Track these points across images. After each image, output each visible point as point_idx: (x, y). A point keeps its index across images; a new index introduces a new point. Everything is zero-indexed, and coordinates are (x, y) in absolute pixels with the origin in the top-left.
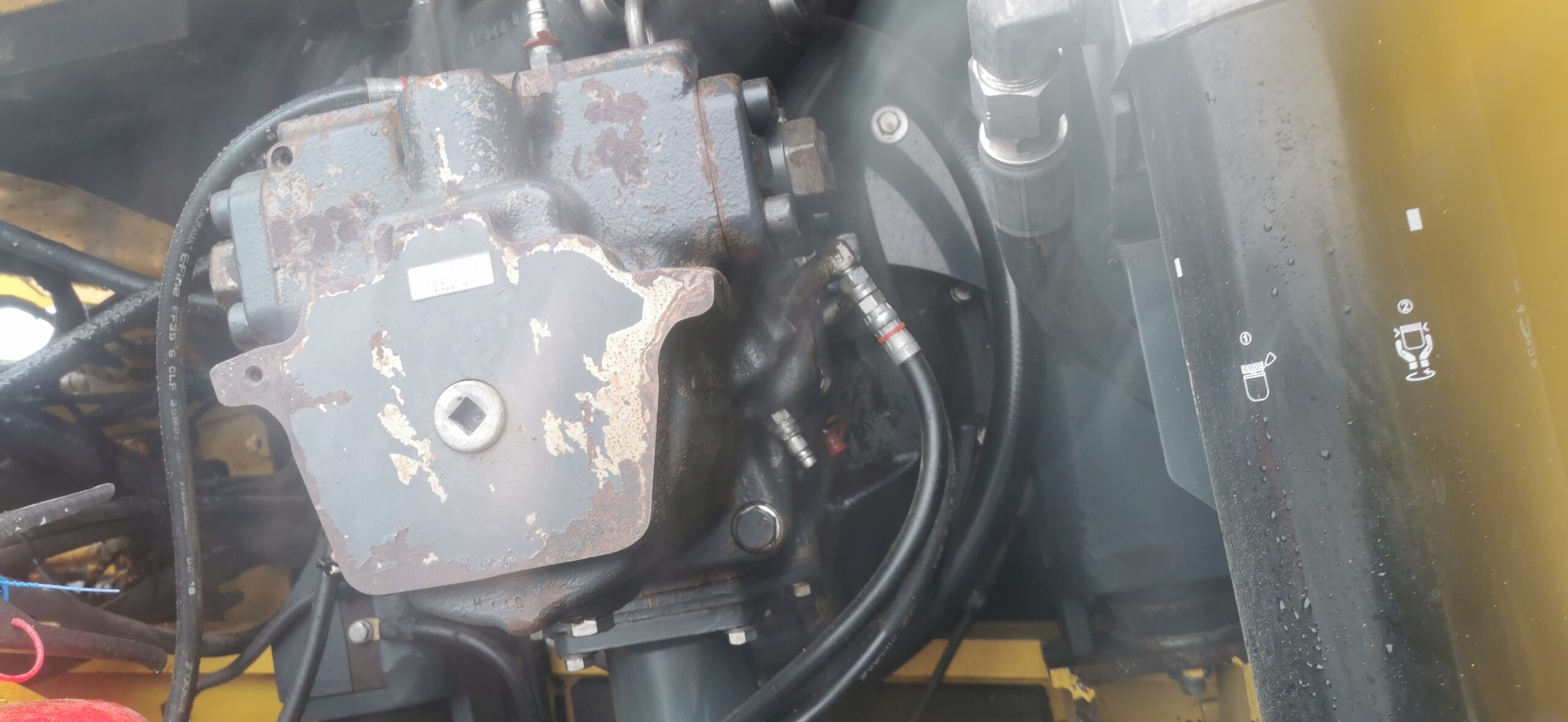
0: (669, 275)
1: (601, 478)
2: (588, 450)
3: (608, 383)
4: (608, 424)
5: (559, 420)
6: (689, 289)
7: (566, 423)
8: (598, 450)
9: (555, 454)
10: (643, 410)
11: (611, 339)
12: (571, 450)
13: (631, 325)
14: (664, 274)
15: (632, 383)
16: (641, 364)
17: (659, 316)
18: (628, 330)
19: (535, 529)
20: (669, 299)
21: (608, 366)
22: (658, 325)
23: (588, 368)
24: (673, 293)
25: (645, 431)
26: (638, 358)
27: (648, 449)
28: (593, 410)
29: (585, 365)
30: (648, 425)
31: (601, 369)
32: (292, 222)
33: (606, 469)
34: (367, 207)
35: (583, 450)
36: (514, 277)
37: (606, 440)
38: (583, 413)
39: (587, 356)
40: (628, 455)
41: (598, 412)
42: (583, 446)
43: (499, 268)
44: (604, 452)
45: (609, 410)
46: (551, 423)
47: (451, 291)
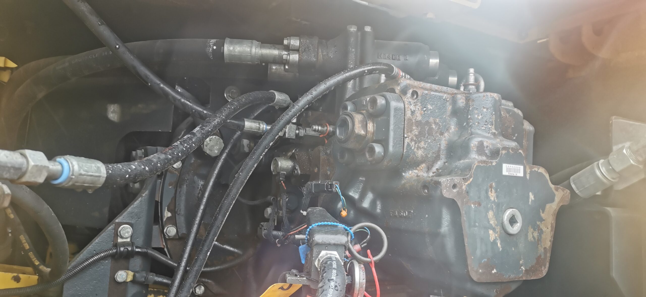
1: (539, 252)
3: (544, 220)
4: (543, 234)
5: (532, 229)
6: (565, 196)
7: (534, 231)
9: (530, 241)
10: (551, 231)
11: (547, 206)
12: (533, 240)
14: (561, 188)
15: (550, 222)
16: (552, 217)
17: (558, 202)
18: (551, 204)
19: (522, 266)
20: (561, 197)
21: (545, 214)
22: (558, 205)
23: (541, 214)
26: (552, 214)
27: (550, 245)
30: (551, 237)
32: (414, 121)
33: (541, 250)
34: (437, 125)
35: (536, 241)
36: (528, 176)
37: (542, 239)
38: (538, 229)
39: (541, 210)
40: (546, 246)
41: (541, 229)
43: (525, 172)
44: (541, 244)
45: (544, 229)
47: (512, 175)
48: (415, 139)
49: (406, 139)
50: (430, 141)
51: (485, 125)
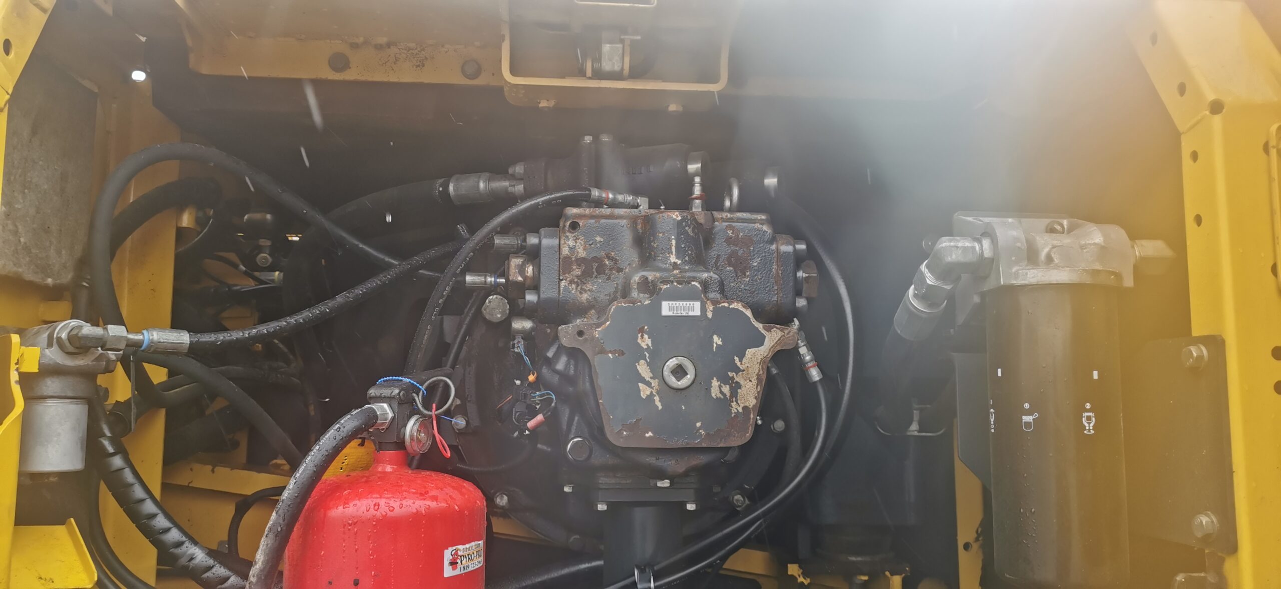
0: (779, 329)
1: (733, 412)
2: (730, 399)
3: (744, 371)
4: (740, 388)
5: (719, 383)
6: (787, 336)
7: (722, 384)
8: (734, 399)
9: (715, 397)
10: (757, 385)
11: (748, 351)
12: (722, 397)
13: (758, 347)
14: (777, 328)
15: (754, 372)
16: (760, 365)
17: (771, 345)
18: (756, 349)
19: (700, 429)
20: (777, 339)
21: (745, 363)
22: (770, 349)
23: (736, 362)
24: (779, 337)
25: (757, 395)
26: (759, 362)
27: (756, 403)
28: (735, 381)
29: (735, 360)
30: (758, 393)
31: (741, 364)
32: (573, 259)
33: (736, 409)
35: (727, 398)
36: (710, 315)
37: (738, 396)
38: (730, 382)
39: (737, 357)
40: (747, 404)
41: (737, 382)
42: (728, 396)
43: (703, 309)
44: (736, 401)
45: (742, 382)
46: (715, 383)
47: (680, 315)
48: (576, 280)
49: (563, 281)
50: (600, 281)
51: (662, 254)
